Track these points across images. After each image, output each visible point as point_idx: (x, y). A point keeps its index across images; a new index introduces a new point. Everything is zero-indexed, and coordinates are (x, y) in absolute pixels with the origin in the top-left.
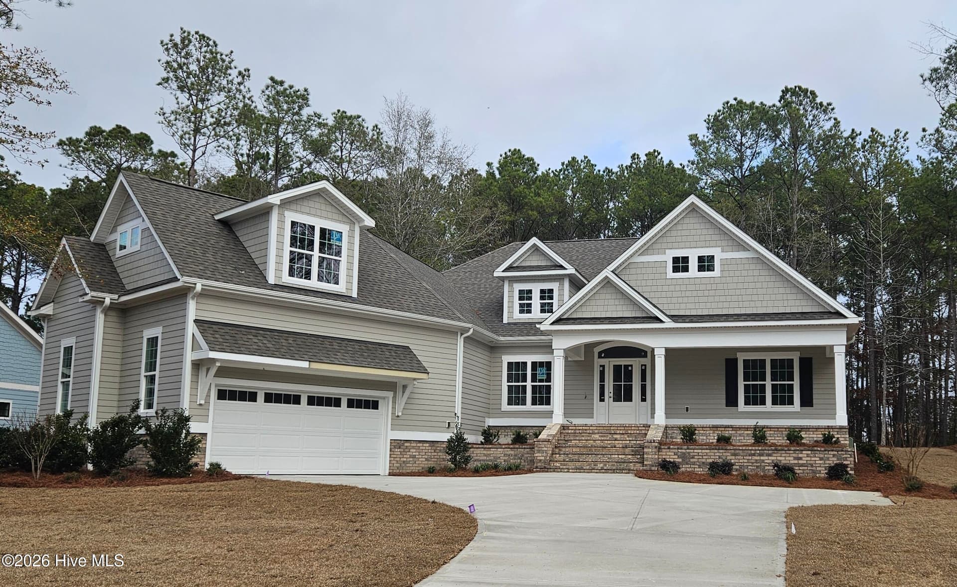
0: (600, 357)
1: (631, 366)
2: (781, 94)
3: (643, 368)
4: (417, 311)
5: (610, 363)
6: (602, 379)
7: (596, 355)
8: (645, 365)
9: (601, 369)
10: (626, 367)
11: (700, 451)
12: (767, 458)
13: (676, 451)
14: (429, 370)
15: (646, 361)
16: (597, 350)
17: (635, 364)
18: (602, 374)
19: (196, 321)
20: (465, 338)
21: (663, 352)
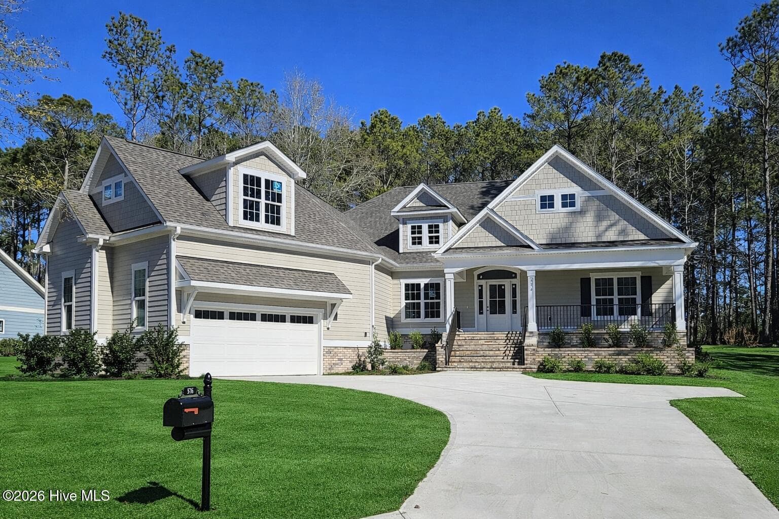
0: (479, 278)
1: (504, 285)
2: (600, 59)
3: (514, 286)
4: (340, 245)
5: (486, 284)
6: (481, 296)
7: (476, 277)
8: (515, 285)
9: (480, 288)
10: (500, 286)
11: (569, 352)
12: (624, 357)
13: (550, 352)
14: (352, 292)
15: (516, 281)
16: (476, 273)
17: (507, 283)
18: (481, 292)
19: (177, 257)
20: (375, 266)
21: (534, 274)
